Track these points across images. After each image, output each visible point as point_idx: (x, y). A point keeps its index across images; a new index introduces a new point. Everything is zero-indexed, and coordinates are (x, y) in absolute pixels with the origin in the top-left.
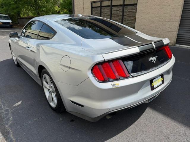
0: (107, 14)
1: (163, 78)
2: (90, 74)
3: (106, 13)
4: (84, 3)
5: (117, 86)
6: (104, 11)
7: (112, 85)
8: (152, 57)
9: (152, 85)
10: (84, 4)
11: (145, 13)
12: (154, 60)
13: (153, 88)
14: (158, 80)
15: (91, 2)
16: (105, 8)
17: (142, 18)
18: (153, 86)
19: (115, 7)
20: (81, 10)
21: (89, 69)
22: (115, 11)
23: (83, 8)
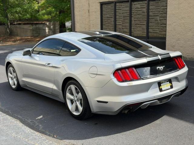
0: (125, 15)
1: (172, 84)
2: (112, 77)
3: (123, 12)
4: (89, 4)
5: (131, 85)
6: (120, 10)
7: (127, 84)
8: (160, 66)
9: (160, 88)
10: (89, 6)
11: (179, 18)
12: (161, 69)
13: (161, 90)
14: (166, 84)
15: (100, 2)
16: (122, 4)
17: (174, 24)
18: (162, 88)
19: (139, 2)
20: (85, 13)
21: (112, 73)
22: (139, 8)
23: (89, 11)
